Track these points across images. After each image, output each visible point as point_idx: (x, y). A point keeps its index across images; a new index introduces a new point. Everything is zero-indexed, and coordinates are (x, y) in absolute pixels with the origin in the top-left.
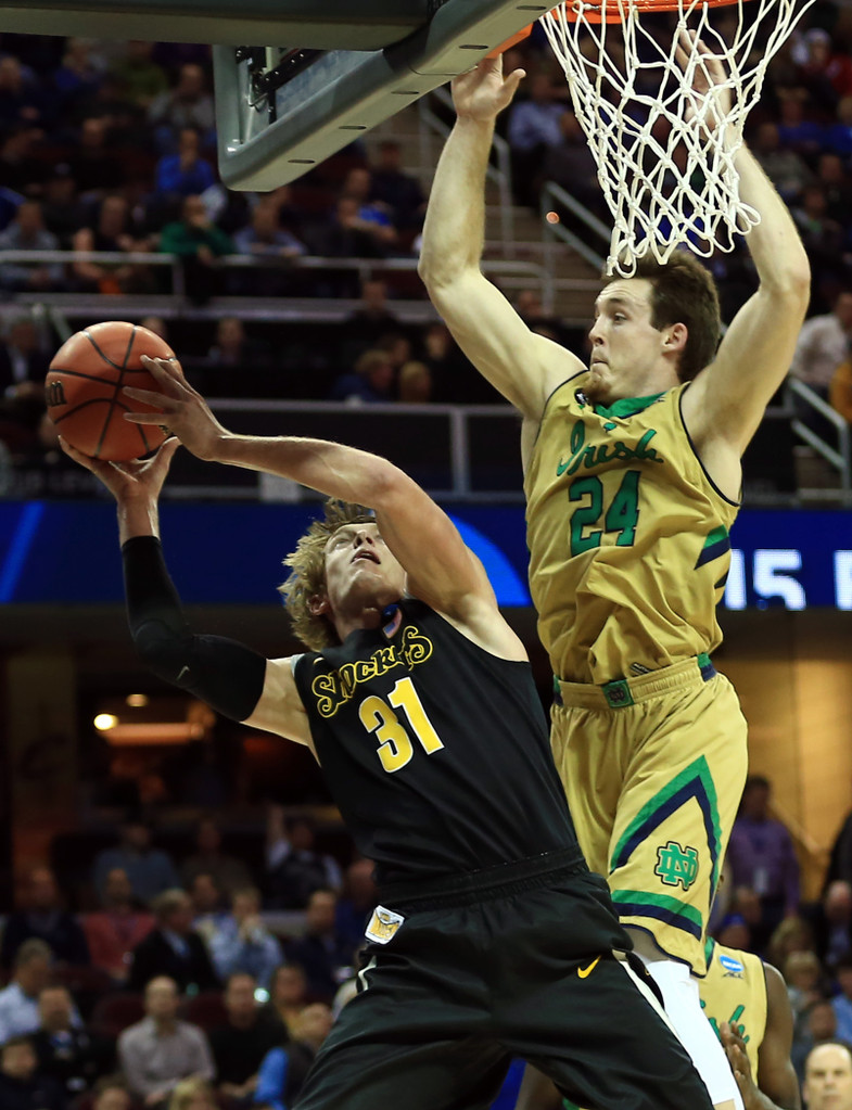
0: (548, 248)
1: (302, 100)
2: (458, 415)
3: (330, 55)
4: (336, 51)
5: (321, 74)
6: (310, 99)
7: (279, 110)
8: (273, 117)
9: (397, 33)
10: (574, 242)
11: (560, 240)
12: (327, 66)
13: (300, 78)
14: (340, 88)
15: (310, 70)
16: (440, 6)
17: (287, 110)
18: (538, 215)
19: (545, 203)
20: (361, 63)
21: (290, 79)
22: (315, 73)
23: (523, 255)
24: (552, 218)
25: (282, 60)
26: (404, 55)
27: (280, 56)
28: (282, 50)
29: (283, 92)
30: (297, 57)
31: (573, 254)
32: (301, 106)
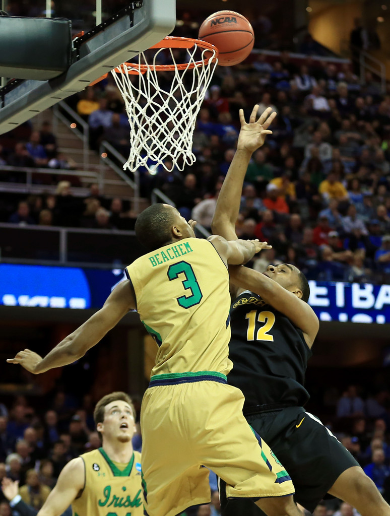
0: (102, 167)
1: (15, 99)
2: (63, 231)
3: (27, 82)
4: (30, 80)
5: (23, 89)
6: (19, 99)
7: (6, 102)
8: (3, 105)
9: (55, 74)
10: (112, 166)
11: (106, 164)
12: (25, 86)
13: (15, 90)
14: (30, 95)
15: (19, 87)
16: (72, 64)
17: (8, 103)
18: (99, 154)
19: (101, 149)
20: (39, 86)
21: (10, 91)
22: (21, 88)
23: (91, 170)
24: (104, 155)
25: (8, 83)
26: (56, 83)
27: (7, 82)
28: (8, 79)
29: (7, 96)
30: (14, 82)
31: (111, 170)
32: (15, 101)
